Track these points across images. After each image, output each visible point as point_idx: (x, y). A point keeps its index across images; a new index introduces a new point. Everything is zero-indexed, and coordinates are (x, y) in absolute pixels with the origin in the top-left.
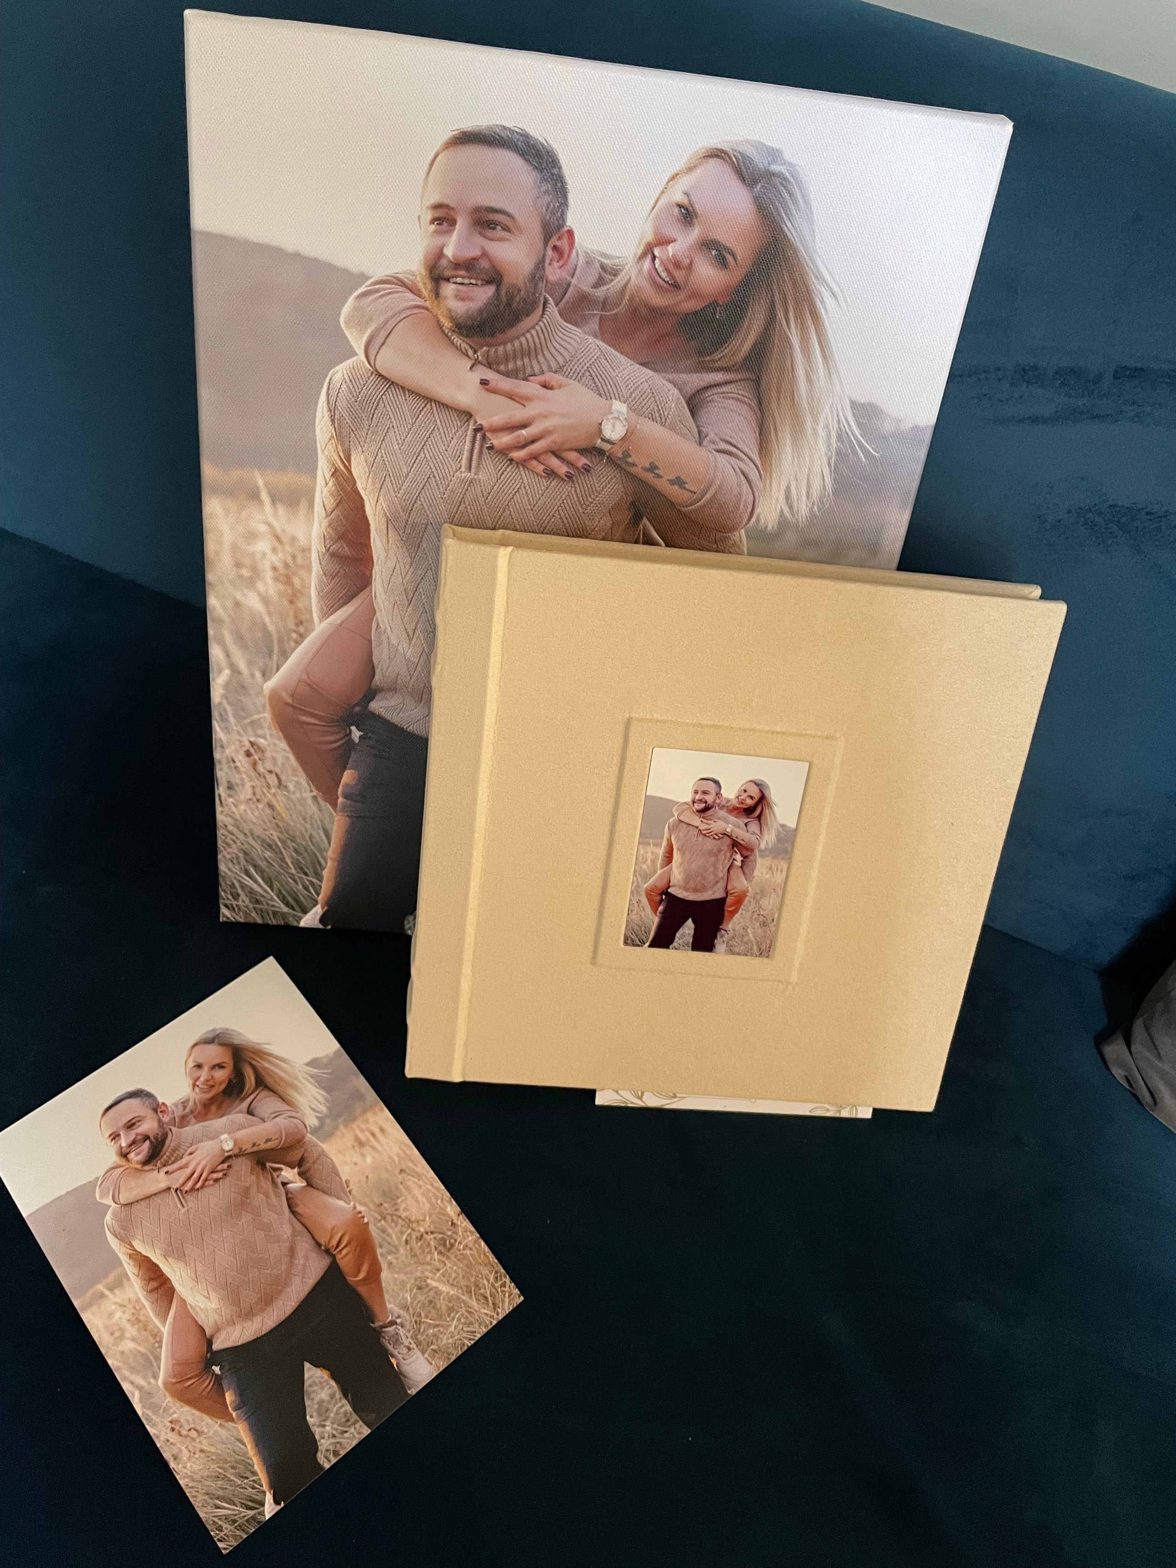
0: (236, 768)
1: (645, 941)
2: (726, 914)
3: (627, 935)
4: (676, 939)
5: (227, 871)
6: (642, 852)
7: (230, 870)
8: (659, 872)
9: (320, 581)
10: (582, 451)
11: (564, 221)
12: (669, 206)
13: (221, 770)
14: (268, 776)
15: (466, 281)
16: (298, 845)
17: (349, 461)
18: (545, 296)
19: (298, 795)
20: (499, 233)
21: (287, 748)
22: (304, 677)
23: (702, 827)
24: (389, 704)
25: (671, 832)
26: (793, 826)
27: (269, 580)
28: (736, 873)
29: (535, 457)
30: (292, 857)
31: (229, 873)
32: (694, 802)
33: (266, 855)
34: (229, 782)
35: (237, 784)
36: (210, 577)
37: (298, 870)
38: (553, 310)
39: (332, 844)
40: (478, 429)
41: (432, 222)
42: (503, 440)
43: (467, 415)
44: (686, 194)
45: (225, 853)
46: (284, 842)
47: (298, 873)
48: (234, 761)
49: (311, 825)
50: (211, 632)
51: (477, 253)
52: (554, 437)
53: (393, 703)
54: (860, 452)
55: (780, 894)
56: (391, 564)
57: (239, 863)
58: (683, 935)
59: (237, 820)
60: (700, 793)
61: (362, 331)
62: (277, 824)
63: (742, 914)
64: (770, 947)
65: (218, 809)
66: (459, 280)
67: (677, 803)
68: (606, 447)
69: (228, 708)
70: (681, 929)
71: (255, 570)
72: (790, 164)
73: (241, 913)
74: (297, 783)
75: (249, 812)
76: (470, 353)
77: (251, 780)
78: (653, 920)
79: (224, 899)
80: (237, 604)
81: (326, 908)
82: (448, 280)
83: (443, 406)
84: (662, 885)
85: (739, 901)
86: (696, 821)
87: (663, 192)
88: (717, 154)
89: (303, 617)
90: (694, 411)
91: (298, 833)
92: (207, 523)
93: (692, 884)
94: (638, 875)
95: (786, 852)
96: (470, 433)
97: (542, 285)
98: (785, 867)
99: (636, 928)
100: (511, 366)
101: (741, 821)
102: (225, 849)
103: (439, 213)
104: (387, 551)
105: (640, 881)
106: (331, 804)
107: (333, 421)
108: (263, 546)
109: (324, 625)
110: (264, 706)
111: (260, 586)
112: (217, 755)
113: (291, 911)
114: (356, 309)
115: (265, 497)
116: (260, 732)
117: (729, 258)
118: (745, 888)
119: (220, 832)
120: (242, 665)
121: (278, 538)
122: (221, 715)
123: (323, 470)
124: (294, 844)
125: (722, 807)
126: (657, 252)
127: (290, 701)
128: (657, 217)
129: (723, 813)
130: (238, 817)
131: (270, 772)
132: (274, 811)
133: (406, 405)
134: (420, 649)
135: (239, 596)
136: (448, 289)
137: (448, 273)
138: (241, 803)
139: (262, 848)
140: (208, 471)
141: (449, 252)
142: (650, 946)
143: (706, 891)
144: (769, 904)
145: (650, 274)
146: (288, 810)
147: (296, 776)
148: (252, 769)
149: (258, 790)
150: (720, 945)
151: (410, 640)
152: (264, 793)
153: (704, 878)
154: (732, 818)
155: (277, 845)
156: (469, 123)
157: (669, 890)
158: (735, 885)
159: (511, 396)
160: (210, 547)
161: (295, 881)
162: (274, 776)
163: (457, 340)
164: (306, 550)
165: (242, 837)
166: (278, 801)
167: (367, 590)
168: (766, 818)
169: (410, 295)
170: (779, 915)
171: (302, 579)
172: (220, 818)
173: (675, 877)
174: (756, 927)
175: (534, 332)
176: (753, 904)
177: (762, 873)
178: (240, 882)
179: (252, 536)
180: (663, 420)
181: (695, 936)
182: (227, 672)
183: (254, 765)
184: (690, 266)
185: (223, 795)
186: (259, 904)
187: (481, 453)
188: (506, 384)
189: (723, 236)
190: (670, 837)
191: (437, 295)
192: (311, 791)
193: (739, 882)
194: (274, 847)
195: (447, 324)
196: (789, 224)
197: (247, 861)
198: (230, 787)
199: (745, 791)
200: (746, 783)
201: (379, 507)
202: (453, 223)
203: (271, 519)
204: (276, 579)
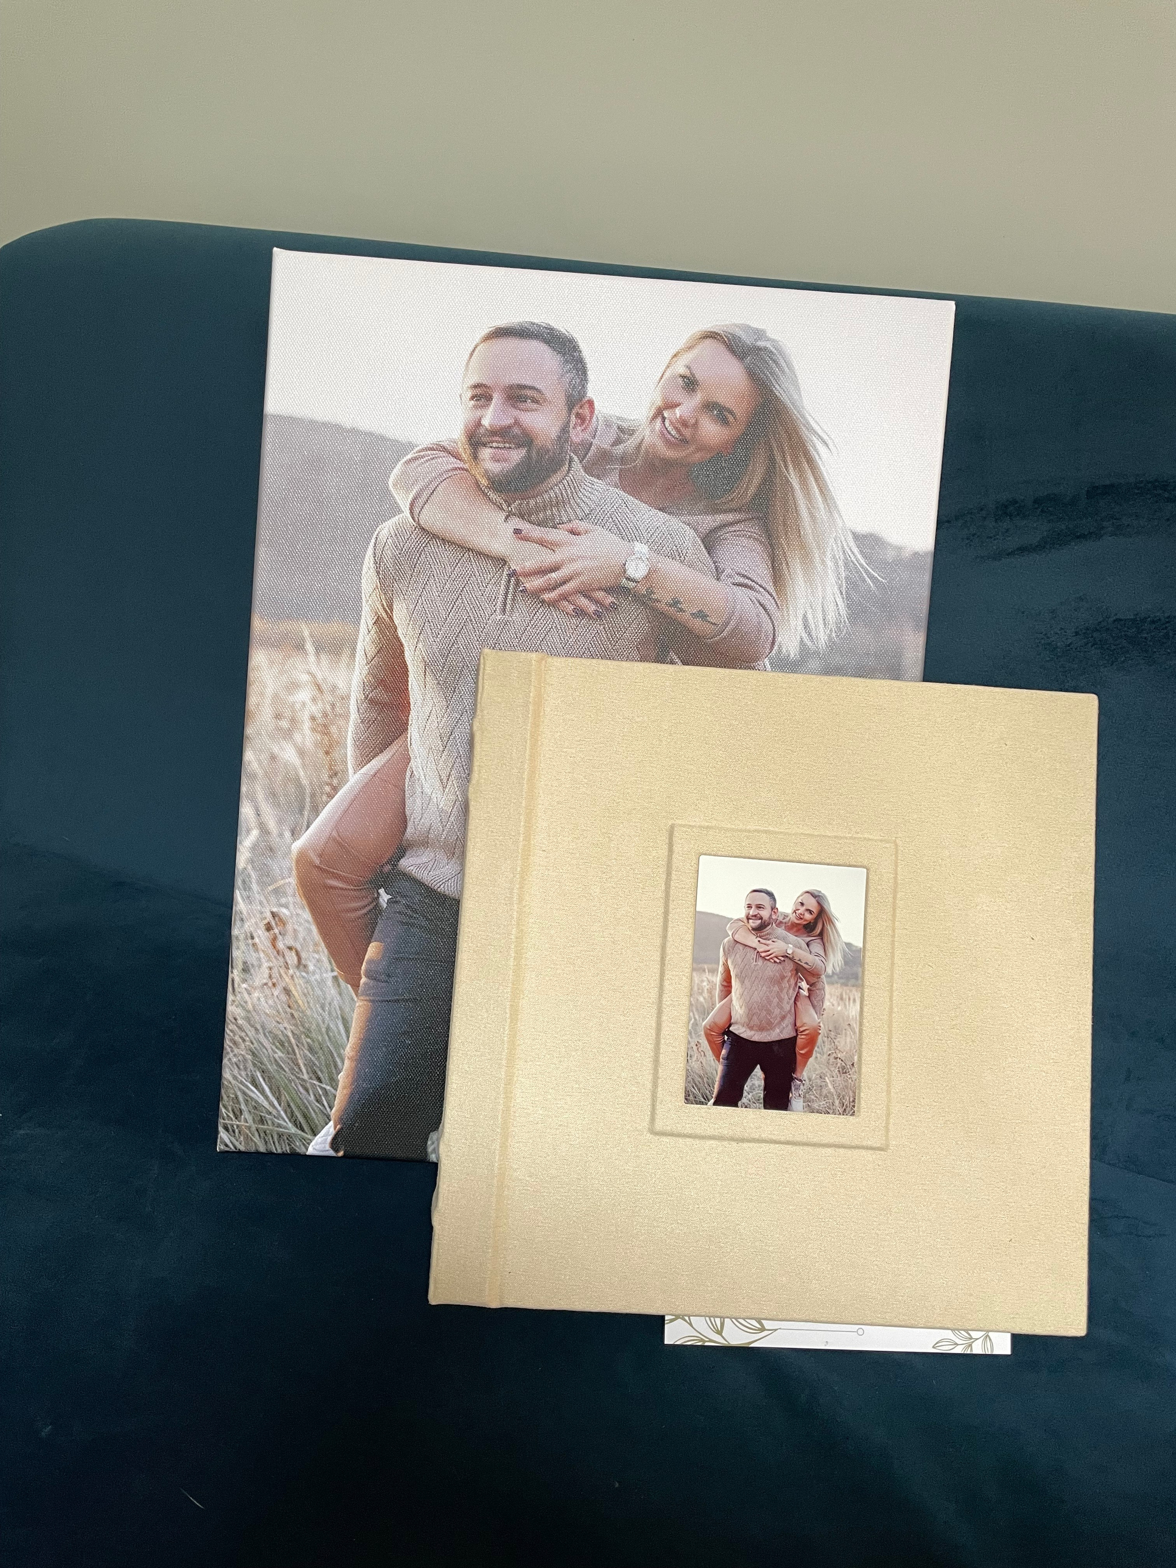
0: (254, 945)
1: (709, 1097)
2: (799, 1057)
3: (688, 1089)
4: (745, 1094)
5: (231, 1079)
6: (696, 980)
7: (235, 1078)
8: (718, 1006)
9: (357, 727)
10: (609, 590)
11: (585, 393)
12: (674, 377)
13: (238, 948)
14: (287, 953)
15: (501, 445)
16: (313, 1041)
17: (392, 610)
18: (570, 455)
19: (317, 977)
20: (529, 404)
21: (310, 919)
22: (335, 834)
23: (761, 948)
24: (419, 861)
25: (727, 954)
26: (861, 945)
27: (307, 731)
28: (804, 1006)
29: (564, 597)
30: (305, 1056)
31: (233, 1082)
32: (748, 919)
33: (276, 1056)
34: (245, 963)
35: (252, 965)
36: (249, 730)
37: (311, 1075)
38: (577, 465)
39: (350, 1040)
40: (513, 574)
41: (472, 398)
42: (537, 582)
43: (501, 561)
44: (688, 367)
45: (231, 1055)
46: (298, 1039)
47: (311, 1078)
48: (252, 938)
49: (330, 1013)
50: (244, 789)
51: (510, 421)
52: (582, 578)
53: (425, 860)
54: (868, 579)
55: (857, 1030)
56: (427, 710)
57: (246, 1069)
58: (752, 1088)
59: (249, 1012)
60: (753, 907)
61: (408, 491)
62: (292, 1015)
63: (817, 1057)
64: (854, 1101)
65: (230, 997)
66: (494, 445)
67: (730, 919)
68: (631, 585)
69: (253, 875)
70: (749, 1080)
71: (294, 721)
72: (773, 341)
73: (242, 1138)
74: (318, 961)
75: (262, 999)
76: (505, 506)
77: (269, 960)
78: (716, 1069)
79: (224, 1119)
80: (273, 758)
81: (338, 1127)
82: (485, 445)
83: (481, 554)
84: (722, 1021)
85: (812, 1041)
86: (752, 940)
87: (668, 367)
88: (711, 335)
89: (337, 768)
90: (710, 549)
91: (314, 1027)
92: (252, 675)
93: (755, 1020)
94: (694, 1010)
95: (856, 977)
96: (505, 577)
97: (568, 447)
98: (858, 996)
99: (698, 1079)
100: (541, 515)
101: (802, 941)
102: (232, 1051)
103: (478, 391)
104: (424, 695)
105: (697, 1017)
106: (352, 986)
107: (378, 573)
108: (304, 695)
109: (358, 776)
110: (290, 869)
111: (297, 737)
112: (235, 932)
113: (300, 1132)
114: (404, 473)
115: (309, 647)
116: (283, 900)
117: (731, 418)
118: (815, 1024)
119: (230, 1028)
120: (272, 825)
121: (319, 688)
122: (244, 882)
123: (367, 618)
124: (309, 1040)
125: (780, 924)
126: (666, 414)
127: (317, 862)
128: (664, 387)
129: (781, 931)
130: (250, 1007)
131: (290, 948)
132: (289, 996)
133: (446, 555)
134: (454, 797)
135: (276, 750)
136: (486, 453)
137: (484, 439)
138: (255, 989)
139: (274, 1048)
140: (258, 625)
141: (486, 422)
142: (715, 1104)
143: (773, 1029)
144: (845, 1042)
145: (661, 432)
146: (305, 995)
147: (317, 952)
148: (270, 945)
149: (275, 972)
150: (797, 1102)
151: (444, 788)
152: (281, 976)
153: (769, 1012)
154: (792, 937)
155: (290, 1042)
156: (503, 322)
157: (731, 1029)
158: (805, 1021)
159: (542, 543)
160: (252, 700)
161: (307, 1090)
162: (294, 954)
163: (492, 495)
164: (345, 698)
165: (251, 1033)
166: (295, 985)
167: (402, 738)
168: (828, 936)
169: (452, 459)
170: (860, 1057)
171: (339, 729)
172: (232, 1009)
173: (737, 1011)
174: (834, 1074)
175: (561, 486)
176: (827, 1046)
177: (833, 1005)
178: (244, 1093)
179: (293, 686)
180: (682, 558)
181: (766, 1088)
182: (255, 833)
183: (274, 940)
184: (696, 424)
185: (237, 979)
186: (263, 1124)
187: (514, 596)
188: (537, 532)
189: (723, 398)
190: (727, 961)
191: (475, 457)
192: (332, 971)
193: (809, 1018)
194: (286, 1044)
195: (484, 482)
196: (777, 386)
197: (254, 1065)
198: (246, 970)
199: (802, 904)
200: (801, 895)
201: (417, 652)
202: (489, 398)
203: (314, 669)
204: (314, 730)
